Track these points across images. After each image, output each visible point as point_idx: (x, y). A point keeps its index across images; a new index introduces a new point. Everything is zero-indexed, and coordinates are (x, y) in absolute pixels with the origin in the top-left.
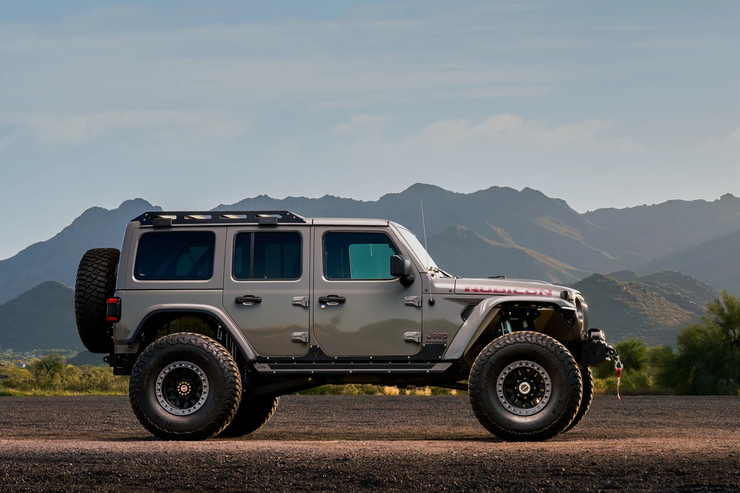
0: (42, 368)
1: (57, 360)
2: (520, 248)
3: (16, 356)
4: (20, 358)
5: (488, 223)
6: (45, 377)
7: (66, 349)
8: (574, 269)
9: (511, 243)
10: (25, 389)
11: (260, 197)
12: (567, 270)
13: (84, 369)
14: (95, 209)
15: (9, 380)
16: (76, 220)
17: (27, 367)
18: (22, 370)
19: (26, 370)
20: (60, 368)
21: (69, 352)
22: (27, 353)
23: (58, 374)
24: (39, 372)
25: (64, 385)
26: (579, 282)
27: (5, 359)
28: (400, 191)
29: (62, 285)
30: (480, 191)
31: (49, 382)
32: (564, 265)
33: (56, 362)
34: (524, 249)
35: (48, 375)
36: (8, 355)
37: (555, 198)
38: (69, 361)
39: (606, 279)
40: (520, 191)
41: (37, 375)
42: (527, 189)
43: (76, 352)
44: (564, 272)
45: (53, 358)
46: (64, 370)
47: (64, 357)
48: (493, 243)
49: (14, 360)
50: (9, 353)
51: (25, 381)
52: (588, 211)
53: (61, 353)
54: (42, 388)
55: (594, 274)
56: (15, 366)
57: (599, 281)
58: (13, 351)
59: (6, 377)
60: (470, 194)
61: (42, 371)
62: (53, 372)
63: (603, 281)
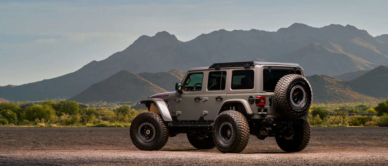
0: (120, 112)
1: (127, 107)
2: (345, 53)
3: (108, 105)
4: (111, 106)
5: (329, 42)
6: (121, 116)
7: (131, 102)
8: (371, 63)
9: (341, 51)
10: (112, 121)
11: (221, 30)
12: (367, 64)
13: (139, 111)
14: (144, 36)
15: (105, 116)
16: (135, 41)
17: (114, 110)
18: (111, 112)
19: (113, 112)
20: (128, 111)
21: (133, 103)
22: (113, 104)
23: (127, 115)
24: (118, 114)
25: (130, 120)
26: (373, 70)
27: (103, 106)
28: (287, 27)
29: (129, 72)
30: (326, 26)
31: (123, 118)
32: (366, 61)
33: (126, 109)
34: (347, 54)
35: (122, 115)
36: (105, 104)
37: (362, 29)
38: (132, 108)
39: (386, 68)
40: (345, 26)
41: (118, 115)
42: (348, 25)
43: (136, 103)
44: (366, 65)
45: (125, 107)
46: (130, 112)
47: (130, 106)
48: (332, 51)
49: (107, 107)
50: (105, 103)
51: (112, 117)
52: (377, 36)
53: (129, 104)
54: (120, 121)
55: (380, 66)
56: (108, 110)
57: (383, 69)
58: (107, 103)
59: (104, 115)
60: (321, 28)
61: (120, 113)
62: (124, 114)
63: (385, 69)
